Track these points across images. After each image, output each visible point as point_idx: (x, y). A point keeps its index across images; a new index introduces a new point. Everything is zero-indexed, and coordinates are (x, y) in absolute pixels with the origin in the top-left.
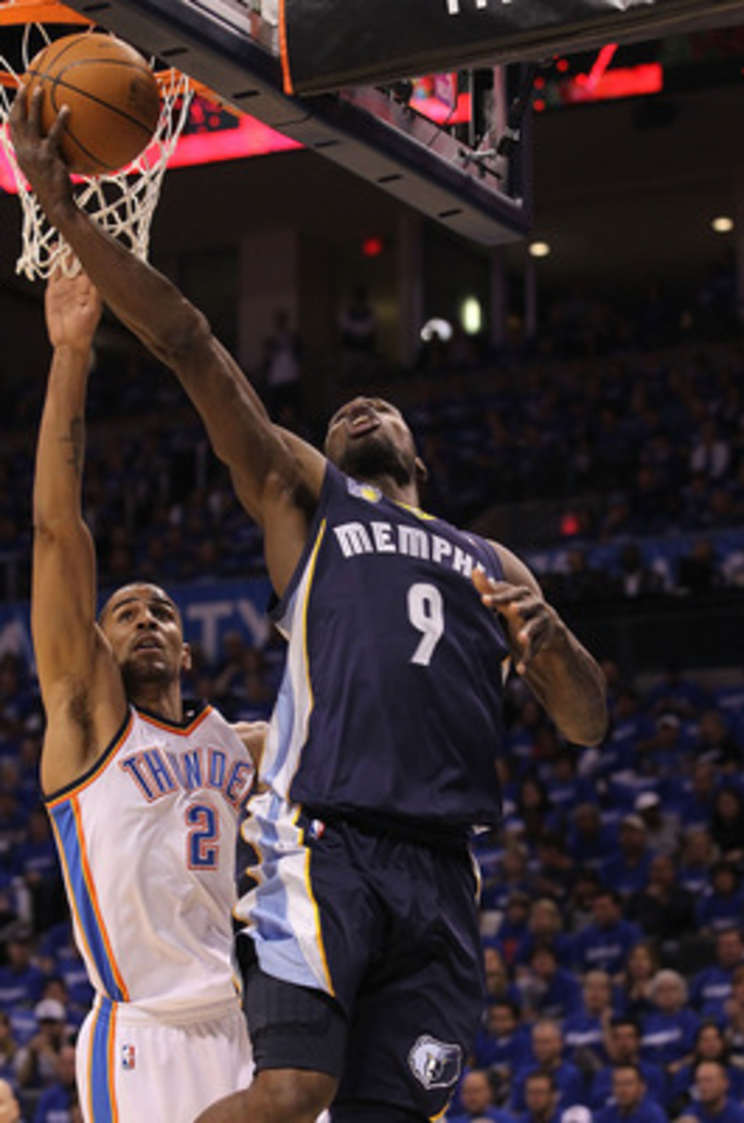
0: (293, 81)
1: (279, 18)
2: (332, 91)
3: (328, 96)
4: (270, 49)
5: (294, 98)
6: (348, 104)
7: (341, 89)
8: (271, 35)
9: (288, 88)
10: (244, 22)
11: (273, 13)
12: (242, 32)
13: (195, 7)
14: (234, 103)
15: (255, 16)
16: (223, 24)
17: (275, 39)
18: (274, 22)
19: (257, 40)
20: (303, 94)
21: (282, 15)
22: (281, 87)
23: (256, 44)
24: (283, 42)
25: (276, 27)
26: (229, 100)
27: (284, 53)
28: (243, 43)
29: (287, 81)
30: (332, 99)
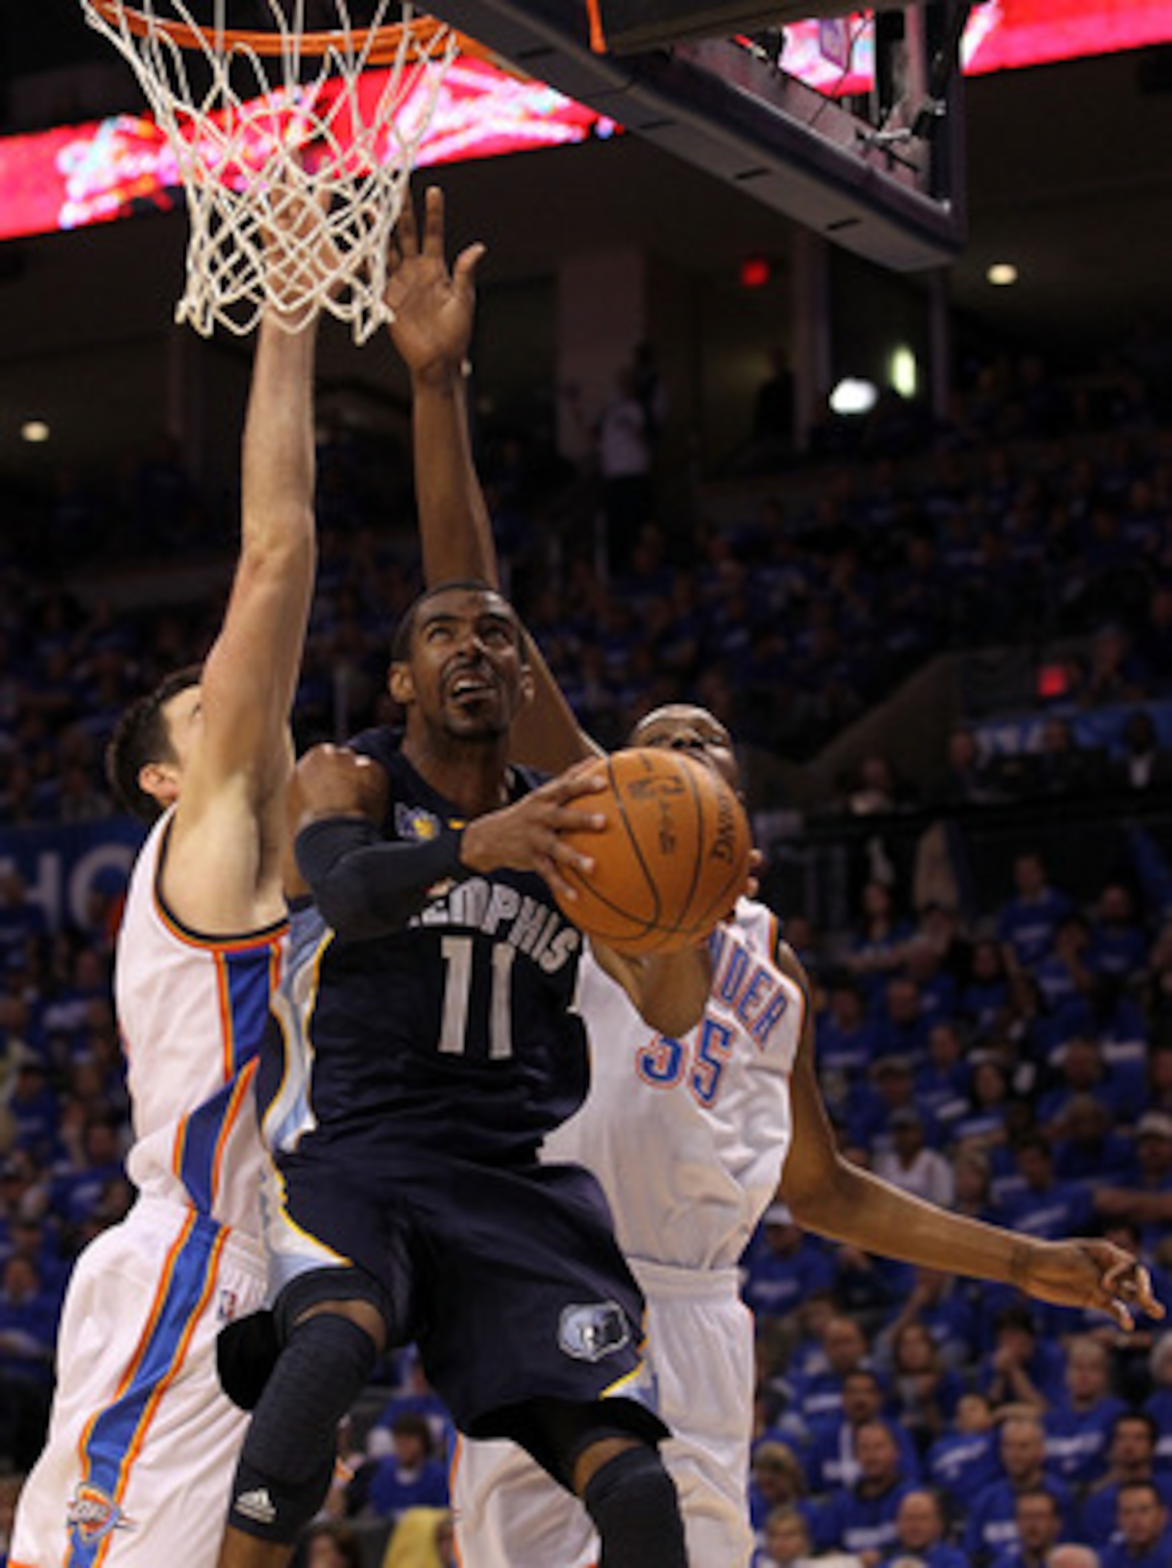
0: (606, 33)
2: (663, 46)
3: (657, 53)
5: (608, 58)
6: (687, 65)
7: (677, 43)
9: (598, 42)
14: (518, 64)
20: (621, 52)
22: (586, 41)
26: (511, 60)
29: (596, 32)
30: (663, 57)
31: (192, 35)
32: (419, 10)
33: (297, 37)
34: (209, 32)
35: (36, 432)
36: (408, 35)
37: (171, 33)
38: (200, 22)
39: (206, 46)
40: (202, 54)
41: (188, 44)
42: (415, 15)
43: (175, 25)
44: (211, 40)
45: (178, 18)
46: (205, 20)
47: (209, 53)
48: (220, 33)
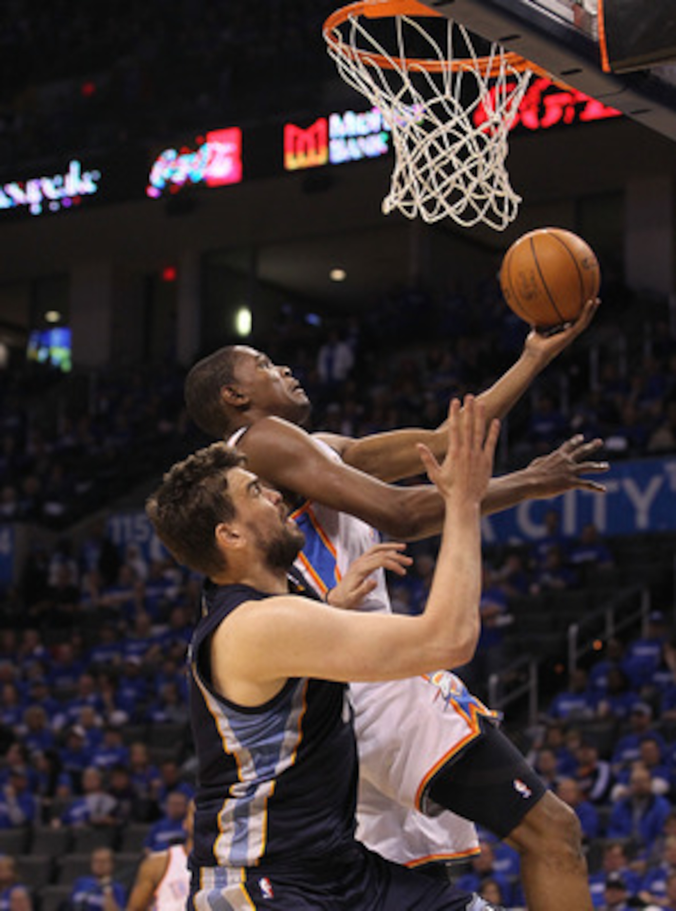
0: (610, 61)
1: (597, 9)
2: (644, 67)
3: (641, 72)
4: (591, 35)
5: (612, 75)
6: (657, 78)
7: (652, 66)
8: (591, 24)
9: (606, 67)
10: (568, 13)
11: (593, 5)
12: (566, 21)
13: (534, 6)
14: (561, 78)
15: (578, 8)
16: (550, 15)
17: (594, 27)
18: (594, 12)
19: (580, 28)
20: (618, 72)
21: (600, 6)
22: (600, 65)
23: (579, 31)
24: (602, 29)
25: (595, 16)
26: (557, 76)
27: (602, 37)
28: (569, 30)
29: (605, 61)
30: (644, 74)
31: (387, 62)
32: (508, 49)
33: (451, 62)
34: (397, 60)
35: (338, 275)
36: (504, 62)
37: (375, 59)
38: (391, 54)
39: (397, 67)
40: (395, 72)
41: (385, 66)
42: (506, 52)
43: (376, 56)
44: (398, 64)
45: (376, 52)
46: (394, 53)
47: (399, 71)
48: (403, 59)
